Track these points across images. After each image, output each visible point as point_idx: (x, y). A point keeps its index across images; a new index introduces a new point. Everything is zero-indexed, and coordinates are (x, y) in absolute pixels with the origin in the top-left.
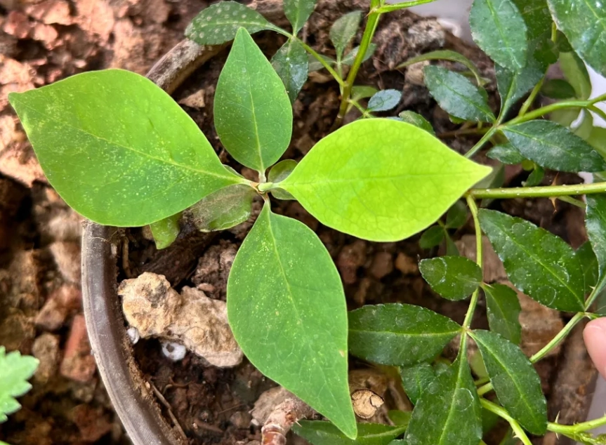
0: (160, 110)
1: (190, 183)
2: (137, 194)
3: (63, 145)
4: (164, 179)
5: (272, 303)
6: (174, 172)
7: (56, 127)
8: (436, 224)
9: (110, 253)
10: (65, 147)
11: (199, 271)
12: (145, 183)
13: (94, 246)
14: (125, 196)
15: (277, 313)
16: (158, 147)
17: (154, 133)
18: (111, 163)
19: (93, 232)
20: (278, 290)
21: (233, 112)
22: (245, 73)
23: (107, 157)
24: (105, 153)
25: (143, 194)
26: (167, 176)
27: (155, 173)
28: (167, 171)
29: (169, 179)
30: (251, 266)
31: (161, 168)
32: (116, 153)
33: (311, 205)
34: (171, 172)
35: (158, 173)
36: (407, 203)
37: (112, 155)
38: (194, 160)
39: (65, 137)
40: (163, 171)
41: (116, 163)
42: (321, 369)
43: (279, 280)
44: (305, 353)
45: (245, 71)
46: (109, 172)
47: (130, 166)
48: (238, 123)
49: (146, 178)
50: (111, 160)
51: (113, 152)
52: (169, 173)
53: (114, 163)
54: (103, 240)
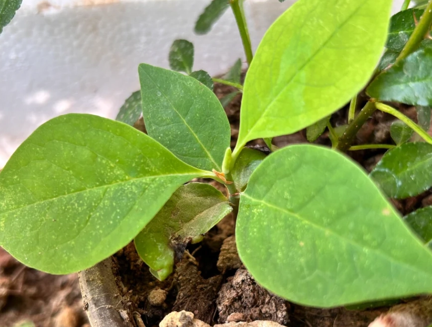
0: (94, 134)
1: (155, 188)
2: (111, 222)
3: (27, 226)
4: (130, 196)
5: (291, 240)
6: (136, 186)
7: (15, 216)
8: (390, 37)
9: (122, 319)
10: (29, 227)
11: (220, 308)
12: (114, 209)
13: (101, 315)
14: (101, 231)
15: (302, 244)
16: (110, 172)
17: (99, 160)
18: (75, 211)
19: (95, 304)
20: (289, 226)
21: (169, 135)
22: (162, 96)
23: (69, 209)
24: (66, 207)
25: (117, 219)
26: (131, 192)
27: (120, 196)
28: (128, 189)
29: (134, 194)
30: (254, 232)
31: (122, 189)
32: (76, 201)
33: (273, 129)
34: (133, 187)
35: (121, 194)
36: (353, 51)
37: (73, 205)
38: (148, 166)
39: (26, 218)
40: (125, 190)
41: (80, 209)
42: (378, 252)
43: (286, 220)
44: (351, 252)
45: (161, 94)
46: (77, 221)
47: (93, 204)
48: (179, 141)
49: (112, 205)
50: (73, 209)
51: (72, 202)
52: (132, 188)
53: (77, 210)
54: (108, 306)
